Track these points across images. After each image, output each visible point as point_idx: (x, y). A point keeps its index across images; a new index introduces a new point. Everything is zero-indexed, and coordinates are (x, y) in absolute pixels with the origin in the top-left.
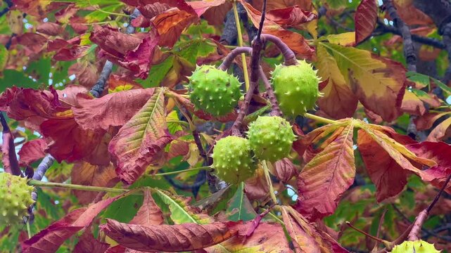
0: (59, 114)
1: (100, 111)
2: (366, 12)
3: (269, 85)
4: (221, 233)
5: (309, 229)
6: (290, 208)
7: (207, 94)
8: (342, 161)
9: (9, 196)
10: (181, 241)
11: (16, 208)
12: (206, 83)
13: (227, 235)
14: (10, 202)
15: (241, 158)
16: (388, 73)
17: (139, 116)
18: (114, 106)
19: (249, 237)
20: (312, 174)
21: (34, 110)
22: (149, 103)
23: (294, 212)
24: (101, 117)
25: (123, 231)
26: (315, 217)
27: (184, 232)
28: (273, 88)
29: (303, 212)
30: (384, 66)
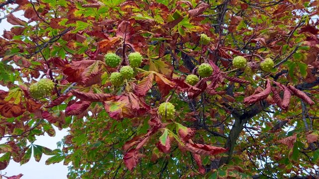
0: (67, 65)
1: (79, 64)
2: (162, 49)
3: (127, 58)
4: (110, 97)
5: (137, 99)
6: (132, 93)
7: (110, 60)
8: (149, 82)
9: (46, 85)
10: (96, 98)
11: (48, 88)
12: (109, 57)
13: (112, 98)
14: (46, 86)
15: (118, 78)
16: (169, 68)
17: (90, 67)
18: (83, 63)
19: (118, 99)
20: (140, 85)
21: (59, 64)
22: (94, 64)
23: (133, 94)
24: (79, 66)
25: (77, 93)
26: (140, 96)
27: (98, 96)
28: (128, 59)
29: (136, 95)
30: (168, 66)
